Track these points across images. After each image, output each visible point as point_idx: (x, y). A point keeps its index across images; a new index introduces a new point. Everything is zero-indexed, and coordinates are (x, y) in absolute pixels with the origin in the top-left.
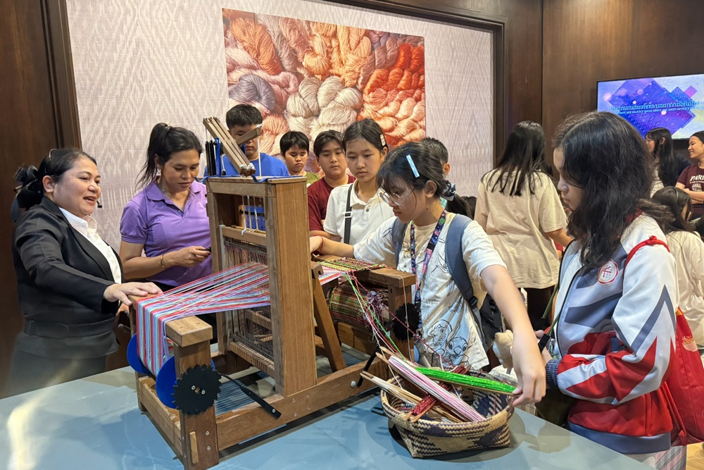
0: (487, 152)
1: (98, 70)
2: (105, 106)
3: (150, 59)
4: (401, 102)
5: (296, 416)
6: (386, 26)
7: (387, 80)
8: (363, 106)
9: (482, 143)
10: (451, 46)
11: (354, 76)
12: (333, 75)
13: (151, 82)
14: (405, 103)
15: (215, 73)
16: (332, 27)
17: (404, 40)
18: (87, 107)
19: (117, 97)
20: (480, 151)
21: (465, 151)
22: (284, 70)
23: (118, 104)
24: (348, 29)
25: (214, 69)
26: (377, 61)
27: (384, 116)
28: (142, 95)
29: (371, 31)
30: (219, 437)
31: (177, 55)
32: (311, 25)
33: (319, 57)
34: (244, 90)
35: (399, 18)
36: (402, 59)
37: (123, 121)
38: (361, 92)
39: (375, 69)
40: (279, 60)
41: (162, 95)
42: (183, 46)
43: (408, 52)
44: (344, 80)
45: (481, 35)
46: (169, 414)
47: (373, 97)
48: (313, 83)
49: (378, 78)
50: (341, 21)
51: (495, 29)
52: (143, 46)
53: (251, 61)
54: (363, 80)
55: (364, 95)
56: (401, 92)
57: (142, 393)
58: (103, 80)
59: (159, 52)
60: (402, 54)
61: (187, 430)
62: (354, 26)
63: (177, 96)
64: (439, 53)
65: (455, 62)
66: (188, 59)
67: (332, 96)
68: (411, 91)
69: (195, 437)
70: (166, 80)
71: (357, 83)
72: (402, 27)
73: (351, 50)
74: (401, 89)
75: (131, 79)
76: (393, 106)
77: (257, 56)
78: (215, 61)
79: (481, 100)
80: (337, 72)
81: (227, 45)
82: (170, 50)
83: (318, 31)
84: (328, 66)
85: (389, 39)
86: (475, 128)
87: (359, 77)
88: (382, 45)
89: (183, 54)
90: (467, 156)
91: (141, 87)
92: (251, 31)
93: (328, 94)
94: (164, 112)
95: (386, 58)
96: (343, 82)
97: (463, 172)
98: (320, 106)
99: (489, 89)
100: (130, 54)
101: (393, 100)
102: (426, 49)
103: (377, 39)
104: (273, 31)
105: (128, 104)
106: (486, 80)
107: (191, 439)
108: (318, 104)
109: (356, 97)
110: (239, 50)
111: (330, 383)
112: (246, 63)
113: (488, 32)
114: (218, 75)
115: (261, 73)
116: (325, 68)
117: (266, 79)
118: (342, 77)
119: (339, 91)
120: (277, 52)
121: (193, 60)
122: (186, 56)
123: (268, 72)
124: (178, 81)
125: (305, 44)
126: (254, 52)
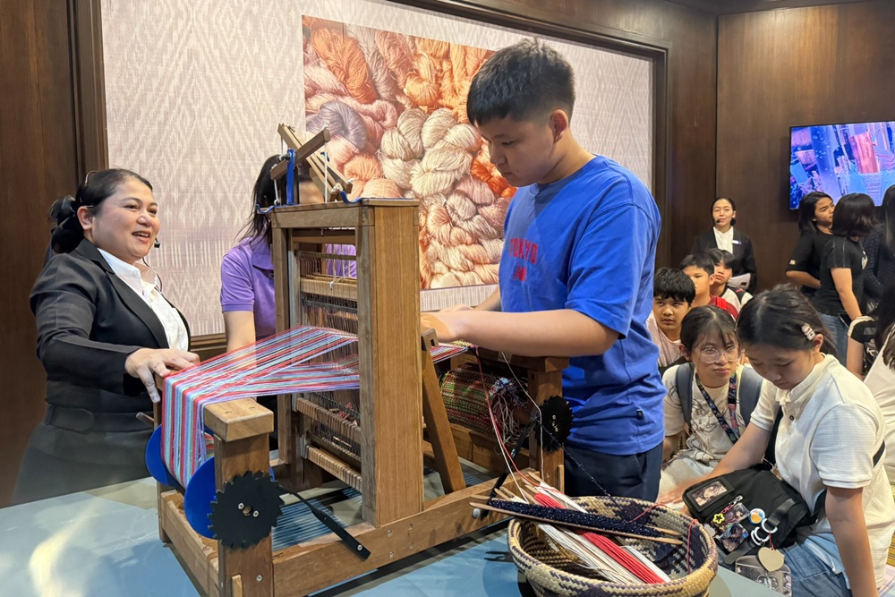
1: (137, 88)
2: (143, 135)
3: (205, 77)
5: (392, 557)
8: (480, 149)
10: (598, 76)
12: (443, 106)
13: (205, 105)
15: (290, 98)
16: (444, 46)
18: (119, 135)
19: (159, 123)
22: (379, 98)
23: (160, 132)
24: (465, 49)
25: (288, 92)
28: (192, 123)
30: (277, 584)
31: (241, 72)
32: (416, 42)
33: (425, 83)
34: (326, 121)
37: (166, 155)
40: (374, 84)
41: (219, 124)
42: (249, 61)
44: (457, 113)
45: (637, 64)
46: (203, 546)
48: (416, 116)
50: (455, 38)
51: (656, 56)
52: (197, 59)
53: (337, 84)
57: (165, 515)
58: (143, 99)
59: (218, 67)
61: (228, 573)
62: (472, 45)
63: (238, 126)
65: (602, 97)
66: (255, 78)
67: (440, 134)
69: (240, 584)
70: (225, 104)
73: (467, 75)
75: (179, 101)
77: (345, 78)
78: (291, 82)
79: (636, 147)
80: (448, 103)
81: (306, 62)
82: (232, 66)
83: (425, 49)
84: (436, 95)
89: (249, 71)
91: (192, 112)
92: (339, 46)
93: (436, 131)
94: (220, 145)
96: (456, 117)
98: (425, 145)
99: (647, 133)
100: (180, 69)
104: (367, 48)
105: (173, 133)
106: (643, 122)
107: (235, 586)
108: (422, 143)
109: (471, 136)
110: (322, 70)
111: (443, 510)
112: (331, 87)
113: (646, 60)
114: (293, 100)
115: (349, 101)
116: (433, 98)
117: (355, 108)
118: (455, 111)
119: (450, 128)
120: (371, 75)
121: (262, 79)
122: (252, 74)
123: (358, 99)
124: (240, 106)
125: (407, 65)
126: (342, 72)
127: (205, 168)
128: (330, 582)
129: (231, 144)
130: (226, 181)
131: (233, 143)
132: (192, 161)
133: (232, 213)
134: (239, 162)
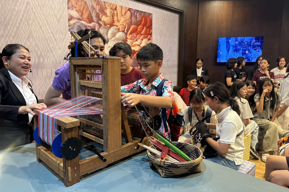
0: (175, 63)
1: (8, 14)
2: (11, 31)
3: (33, 11)
4: (142, 40)
5: (113, 161)
6: (137, 7)
7: (137, 30)
8: (127, 40)
9: (174, 60)
10: (163, 18)
11: (123, 27)
12: (114, 26)
13: (33, 22)
14: (144, 40)
15: (63, 20)
16: (115, 5)
17: (144, 14)
18: (2, 31)
19: (17, 27)
20: (173, 63)
21: (167, 62)
22: (93, 21)
23: (17, 30)
24: (121, 7)
25: (62, 18)
26: (133, 21)
27: (135, 45)
28: (29, 27)
29: (131, 9)
30: (81, 170)
31: (46, 11)
32: (106, 3)
33: (109, 18)
34: (75, 29)
35: (143, 5)
36: (143, 22)
37: (20, 38)
38: (126, 34)
39: (132, 25)
40: (92, 18)
41: (38, 28)
42: (48, 7)
43: (146, 19)
44: (119, 28)
45: (175, 15)
46: (56, 161)
47: (131, 37)
48: (106, 28)
49: (133, 29)
50: (118, 3)
51: (180, 13)
52: (30, 5)
53: (79, 16)
54: (127, 29)
55: (127, 36)
56: (142, 36)
57: (39, 153)
58: (10, 19)
59: (37, 8)
60: (143, 19)
61: (66, 167)
62: (124, 6)
63: (45, 29)
64: (158, 21)
65: (164, 25)
66: (51, 13)
67: (114, 35)
68: (147, 35)
69: (70, 170)
70: (40, 21)
71: (125, 30)
72: (144, 8)
73: (122, 16)
74: (143, 35)
75: (24, 20)
76: (139, 41)
77: (82, 14)
78: (63, 15)
79: (174, 42)
80: (116, 24)
81: (68, 8)
82: (42, 8)
83: (108, 6)
84: (112, 22)
85: (138, 13)
86: (171, 53)
87: (125, 28)
88: (135, 15)
89: (48, 10)
90: (168, 64)
91: (28, 24)
92: (80, 3)
93: (112, 34)
94: (39, 36)
95: (137, 21)
96: (119, 29)
97: (166, 71)
98: (109, 38)
99: (177, 38)
100: (24, 8)
101: (139, 39)
102: (153, 19)
103: (133, 12)
104: (89, 5)
105: (22, 31)
106: (176, 34)
107: (69, 170)
108: (108, 37)
109: (124, 36)
110: (74, 11)
111: (127, 147)
112: (77, 17)
113: (177, 14)
114: (64, 21)
115: (83, 22)
116: (111, 22)
117: (85, 25)
118: (118, 27)
119: (117, 33)
120: (91, 14)
121: (53, 13)
122: (50, 11)
123: (86, 22)
124: (46, 22)
125: (103, 11)
126: (81, 12)
127: (34, 44)
128: (95, 169)
129: (43, 35)
130: (41, 48)
131: (44, 35)
132: (29, 41)
133: (44, 59)
134: (46, 42)
